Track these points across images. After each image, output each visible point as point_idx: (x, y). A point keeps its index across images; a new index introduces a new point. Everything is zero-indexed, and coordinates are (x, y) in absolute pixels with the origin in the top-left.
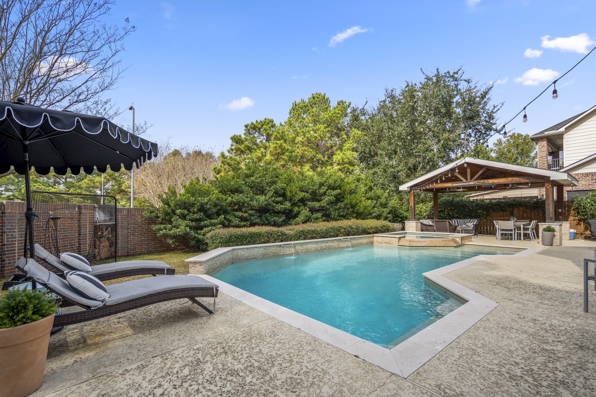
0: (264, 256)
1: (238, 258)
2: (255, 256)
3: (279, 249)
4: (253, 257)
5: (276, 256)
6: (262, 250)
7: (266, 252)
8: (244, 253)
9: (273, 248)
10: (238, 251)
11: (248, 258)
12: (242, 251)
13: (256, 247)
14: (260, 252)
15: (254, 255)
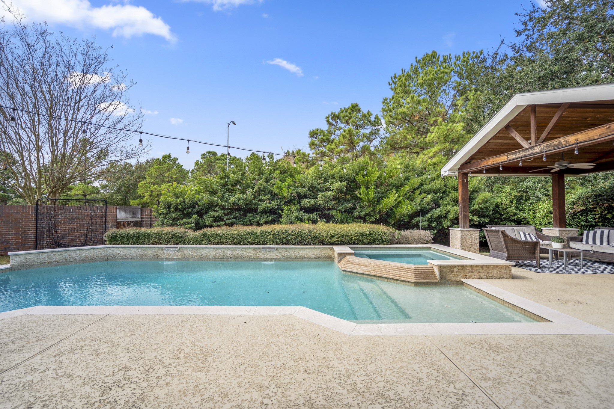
0: (142, 258)
1: (114, 256)
2: (132, 256)
3: (161, 252)
4: (130, 257)
5: (157, 258)
6: (140, 251)
7: (145, 254)
8: (119, 252)
9: (154, 250)
10: (114, 249)
11: (124, 257)
12: (117, 250)
13: (134, 248)
14: (137, 253)
15: (130, 255)
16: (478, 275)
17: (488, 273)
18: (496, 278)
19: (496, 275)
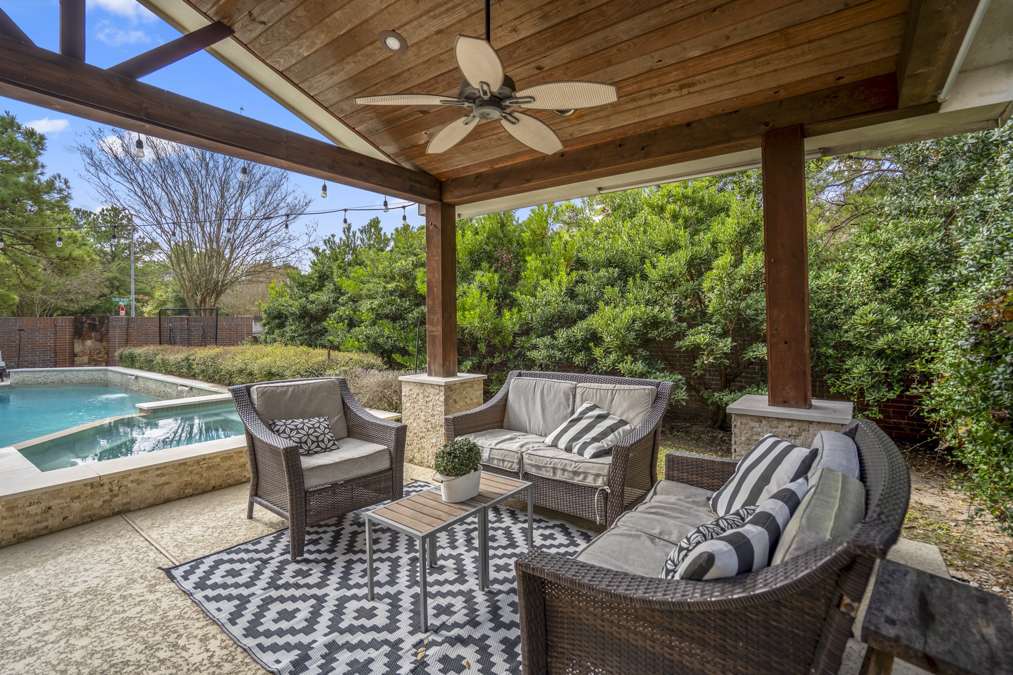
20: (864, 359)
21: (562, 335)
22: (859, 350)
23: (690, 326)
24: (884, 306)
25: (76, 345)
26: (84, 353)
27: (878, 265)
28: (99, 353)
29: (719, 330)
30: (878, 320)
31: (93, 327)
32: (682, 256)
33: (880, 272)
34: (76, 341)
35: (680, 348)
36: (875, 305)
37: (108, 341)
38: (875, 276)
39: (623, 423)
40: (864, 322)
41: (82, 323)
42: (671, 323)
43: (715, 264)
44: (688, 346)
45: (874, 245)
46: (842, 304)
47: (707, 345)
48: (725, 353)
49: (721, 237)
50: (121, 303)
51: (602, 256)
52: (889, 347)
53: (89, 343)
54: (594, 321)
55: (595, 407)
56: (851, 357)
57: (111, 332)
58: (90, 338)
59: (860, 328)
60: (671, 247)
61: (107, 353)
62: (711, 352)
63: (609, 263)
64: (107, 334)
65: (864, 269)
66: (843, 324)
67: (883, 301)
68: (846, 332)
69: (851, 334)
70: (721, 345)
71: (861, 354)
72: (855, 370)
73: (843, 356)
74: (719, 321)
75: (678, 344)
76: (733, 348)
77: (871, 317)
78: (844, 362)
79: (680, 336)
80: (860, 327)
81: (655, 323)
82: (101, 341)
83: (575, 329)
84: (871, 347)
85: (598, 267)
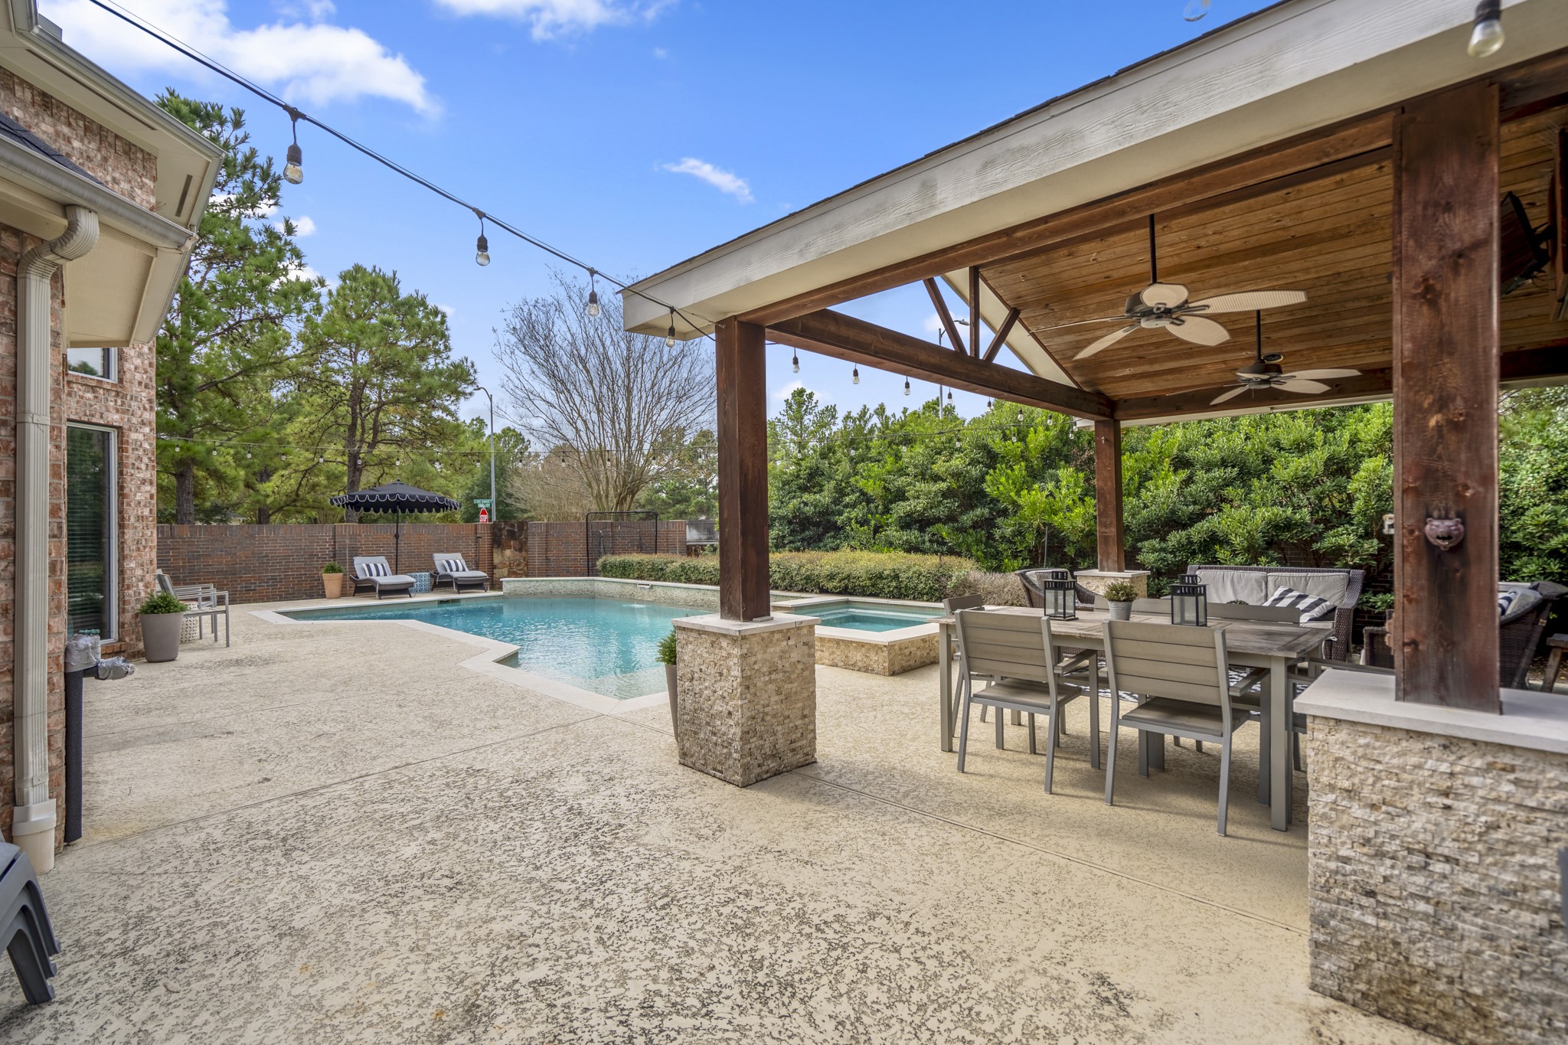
16: (831, 657)
17: (847, 657)
18: (859, 670)
19: (860, 664)
20: (1535, 559)
21: (1175, 538)
22: (1530, 551)
23: (1327, 529)
24: (1558, 508)
25: (495, 555)
26: (503, 565)
27: (1551, 466)
28: (518, 565)
29: (1361, 530)
30: (1552, 521)
31: (512, 535)
32: (1319, 456)
33: (1553, 474)
34: (495, 550)
35: (1319, 549)
36: (1548, 506)
37: (527, 551)
38: (1548, 477)
39: (1321, 601)
40: (1534, 522)
41: (500, 530)
42: (1306, 524)
43: (1364, 466)
44: (1328, 548)
45: (1547, 446)
46: (1509, 506)
47: (1351, 546)
48: (1371, 555)
49: (1362, 435)
50: (480, 506)
51: (1215, 454)
52: (1564, 547)
53: (508, 552)
54: (1214, 522)
55: (1290, 590)
56: (1518, 557)
57: (530, 541)
58: (509, 547)
59: (1531, 529)
60: (1302, 447)
61: (527, 565)
62: (1356, 554)
63: (1224, 463)
64: (526, 542)
65: (1536, 470)
66: (1511, 525)
67: (1557, 502)
68: (1514, 532)
69: (1521, 534)
70: (1366, 546)
71: (1531, 555)
72: (1524, 570)
73: (1509, 557)
74: (1360, 523)
75: (1315, 546)
76: (1380, 550)
77: (1544, 518)
78: (1512, 564)
79: (1319, 537)
80: (1531, 527)
81: (1288, 525)
82: (520, 550)
83: (1192, 531)
84: (1543, 547)
85: (1209, 467)
